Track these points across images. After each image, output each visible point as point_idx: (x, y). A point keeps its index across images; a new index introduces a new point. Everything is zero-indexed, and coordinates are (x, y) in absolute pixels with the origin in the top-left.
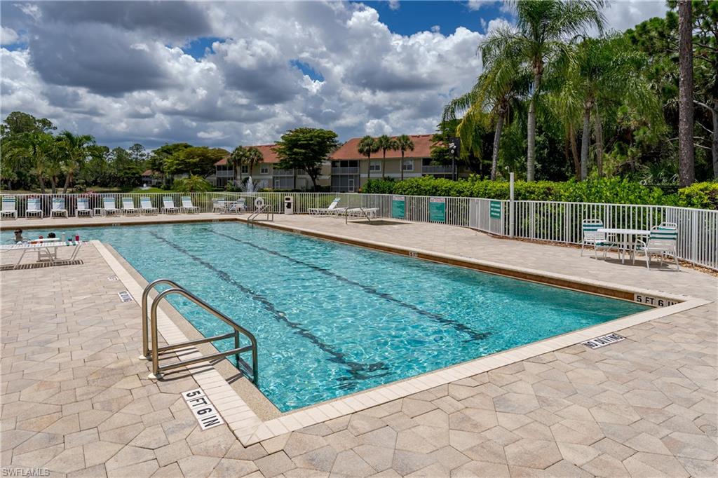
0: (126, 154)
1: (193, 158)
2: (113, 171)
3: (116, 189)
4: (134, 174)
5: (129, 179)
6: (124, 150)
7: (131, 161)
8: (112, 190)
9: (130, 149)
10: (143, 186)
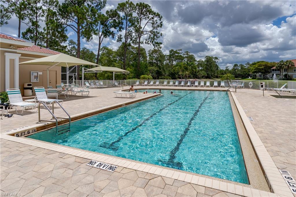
0: (244, 66)
1: (261, 66)
2: (239, 72)
3: (240, 78)
4: (246, 73)
5: (245, 75)
6: (243, 65)
7: (246, 68)
8: (239, 79)
9: (246, 64)
10: (249, 78)
